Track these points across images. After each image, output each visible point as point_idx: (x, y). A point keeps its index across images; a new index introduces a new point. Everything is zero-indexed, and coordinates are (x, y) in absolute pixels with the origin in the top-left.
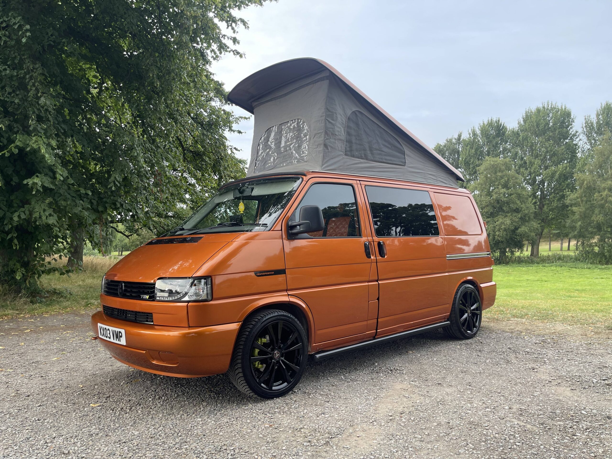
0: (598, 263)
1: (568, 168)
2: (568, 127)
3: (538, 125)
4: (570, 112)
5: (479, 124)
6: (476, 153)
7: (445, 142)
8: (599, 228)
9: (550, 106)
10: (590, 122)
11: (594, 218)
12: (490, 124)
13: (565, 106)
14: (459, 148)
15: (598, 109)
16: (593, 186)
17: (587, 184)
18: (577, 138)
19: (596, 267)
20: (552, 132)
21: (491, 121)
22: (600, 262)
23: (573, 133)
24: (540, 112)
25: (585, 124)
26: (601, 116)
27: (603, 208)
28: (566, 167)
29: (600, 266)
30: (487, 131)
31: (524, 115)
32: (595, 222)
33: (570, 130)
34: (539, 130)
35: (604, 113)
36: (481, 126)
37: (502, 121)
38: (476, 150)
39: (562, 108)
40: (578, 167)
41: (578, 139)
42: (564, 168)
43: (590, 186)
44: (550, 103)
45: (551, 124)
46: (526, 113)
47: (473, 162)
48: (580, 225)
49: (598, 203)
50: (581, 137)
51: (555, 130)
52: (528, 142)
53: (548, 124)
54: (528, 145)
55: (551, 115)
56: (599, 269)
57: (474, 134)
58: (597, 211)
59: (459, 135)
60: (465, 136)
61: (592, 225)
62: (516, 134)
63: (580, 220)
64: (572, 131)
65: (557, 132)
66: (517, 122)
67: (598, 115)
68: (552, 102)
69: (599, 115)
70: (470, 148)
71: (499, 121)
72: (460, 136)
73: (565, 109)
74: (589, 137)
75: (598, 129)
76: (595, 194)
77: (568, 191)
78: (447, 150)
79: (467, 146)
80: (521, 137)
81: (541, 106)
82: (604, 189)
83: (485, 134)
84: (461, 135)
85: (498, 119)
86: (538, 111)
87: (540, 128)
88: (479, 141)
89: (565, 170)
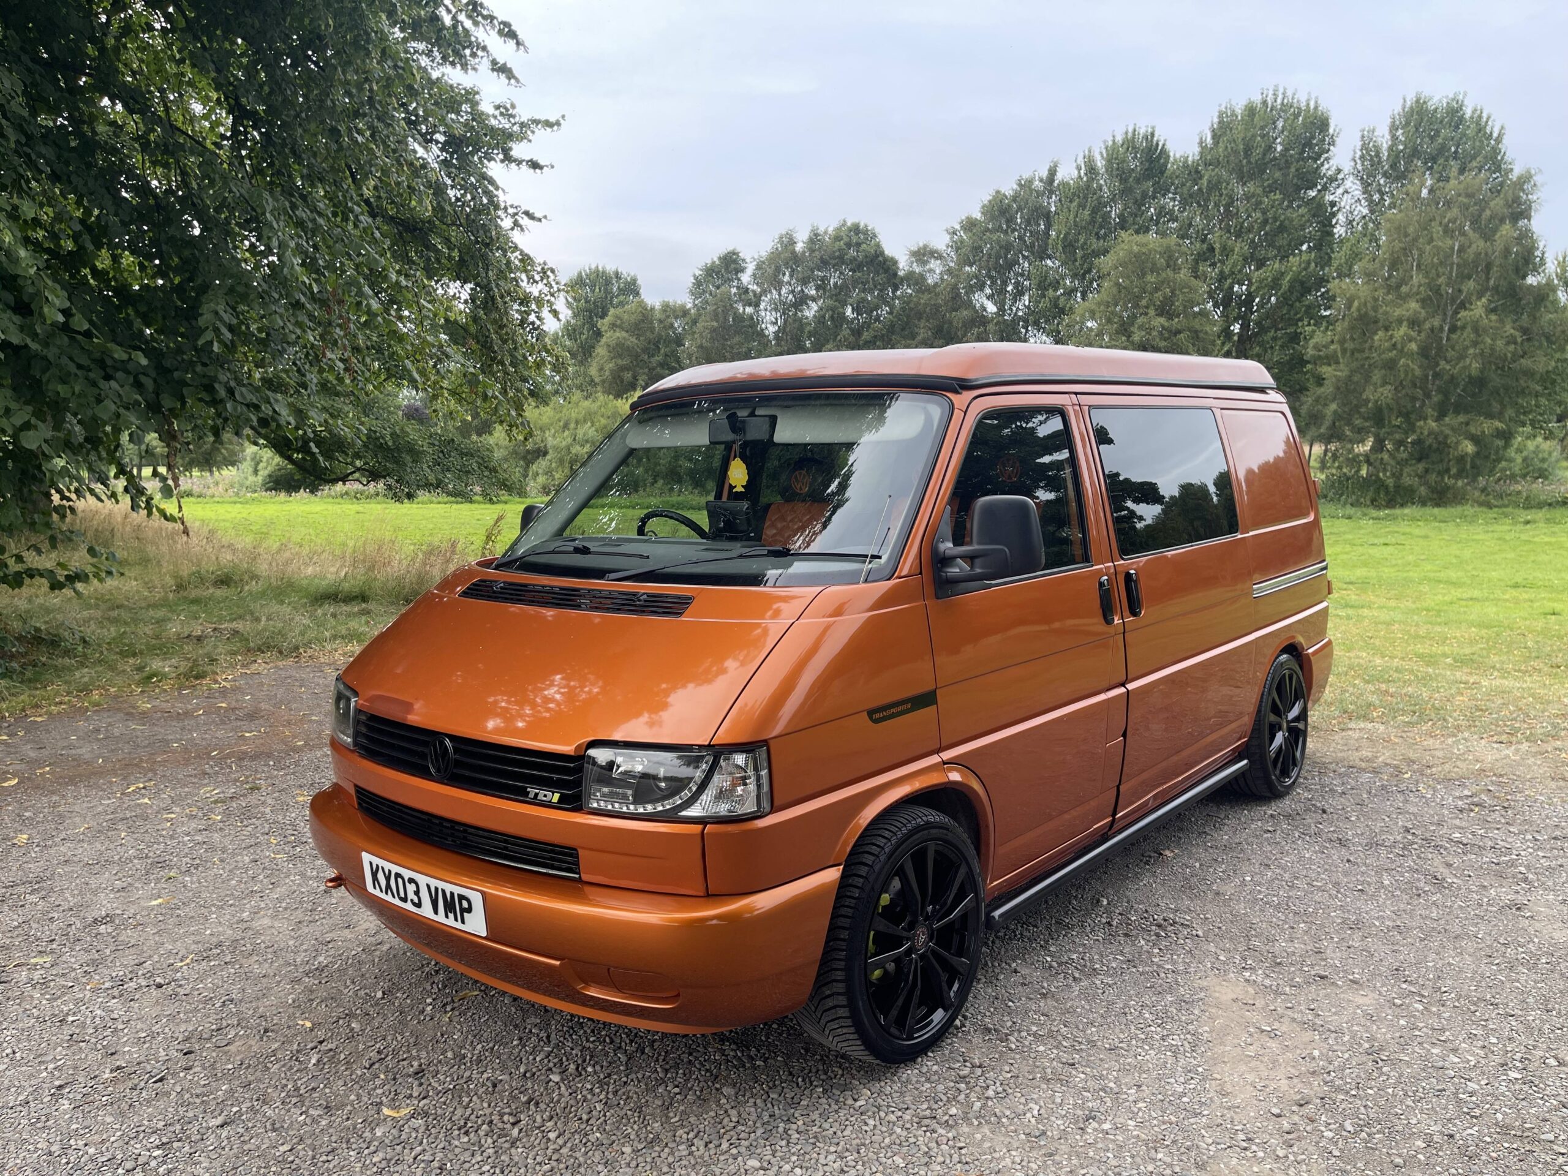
0: (1368, 503)
1: (1313, 265)
2: (1319, 156)
3: (1248, 151)
4: (1327, 119)
5: (1105, 142)
6: (1093, 221)
7: (1015, 187)
8: (1378, 417)
9: (1279, 101)
10: (1374, 146)
11: (1369, 394)
12: (1130, 143)
13: (1316, 102)
14: (1049, 203)
15: (1396, 112)
16: (1372, 313)
17: (1359, 310)
18: (1338, 186)
19: (1365, 515)
20: (1280, 169)
21: (1134, 135)
22: (1373, 501)
23: (1330, 173)
24: (1254, 115)
25: (1361, 150)
26: (1400, 132)
27: (1391, 369)
28: (1308, 263)
29: (1374, 513)
30: (1124, 161)
31: (1216, 120)
32: (1370, 405)
33: (1322, 164)
34: (1249, 162)
35: (1408, 124)
36: (1106, 148)
37: (1160, 136)
38: (1094, 211)
39: (1308, 105)
40: (1335, 263)
41: (1340, 191)
42: (1303, 266)
43: (1366, 313)
44: (1281, 90)
45: (1279, 148)
46: (1219, 117)
47: (1085, 243)
48: (1335, 412)
49: (1383, 356)
50: (1348, 184)
51: (1288, 164)
52: (1221, 195)
53: (1270, 148)
54: (1220, 201)
55: (1280, 124)
56: (1373, 518)
57: (1091, 169)
58: (1377, 376)
59: (1050, 170)
60: (1068, 173)
61: (1363, 410)
62: (1193, 172)
63: (1334, 399)
64: (1328, 169)
65: (1293, 170)
66: (1198, 140)
67: (1393, 128)
68: (1285, 89)
69: (1397, 129)
70: (1079, 205)
71: (1153, 135)
72: (1052, 172)
73: (1316, 108)
74: (1369, 185)
75: (1394, 166)
76: (1375, 333)
77: (1309, 324)
78: (1020, 209)
79: (1071, 202)
80: (1205, 181)
81: (1257, 99)
82: (1400, 321)
83: (1118, 169)
84: (1055, 171)
85: (1150, 130)
86: (1251, 111)
87: (1253, 160)
88: (1100, 188)
89: (1305, 269)
